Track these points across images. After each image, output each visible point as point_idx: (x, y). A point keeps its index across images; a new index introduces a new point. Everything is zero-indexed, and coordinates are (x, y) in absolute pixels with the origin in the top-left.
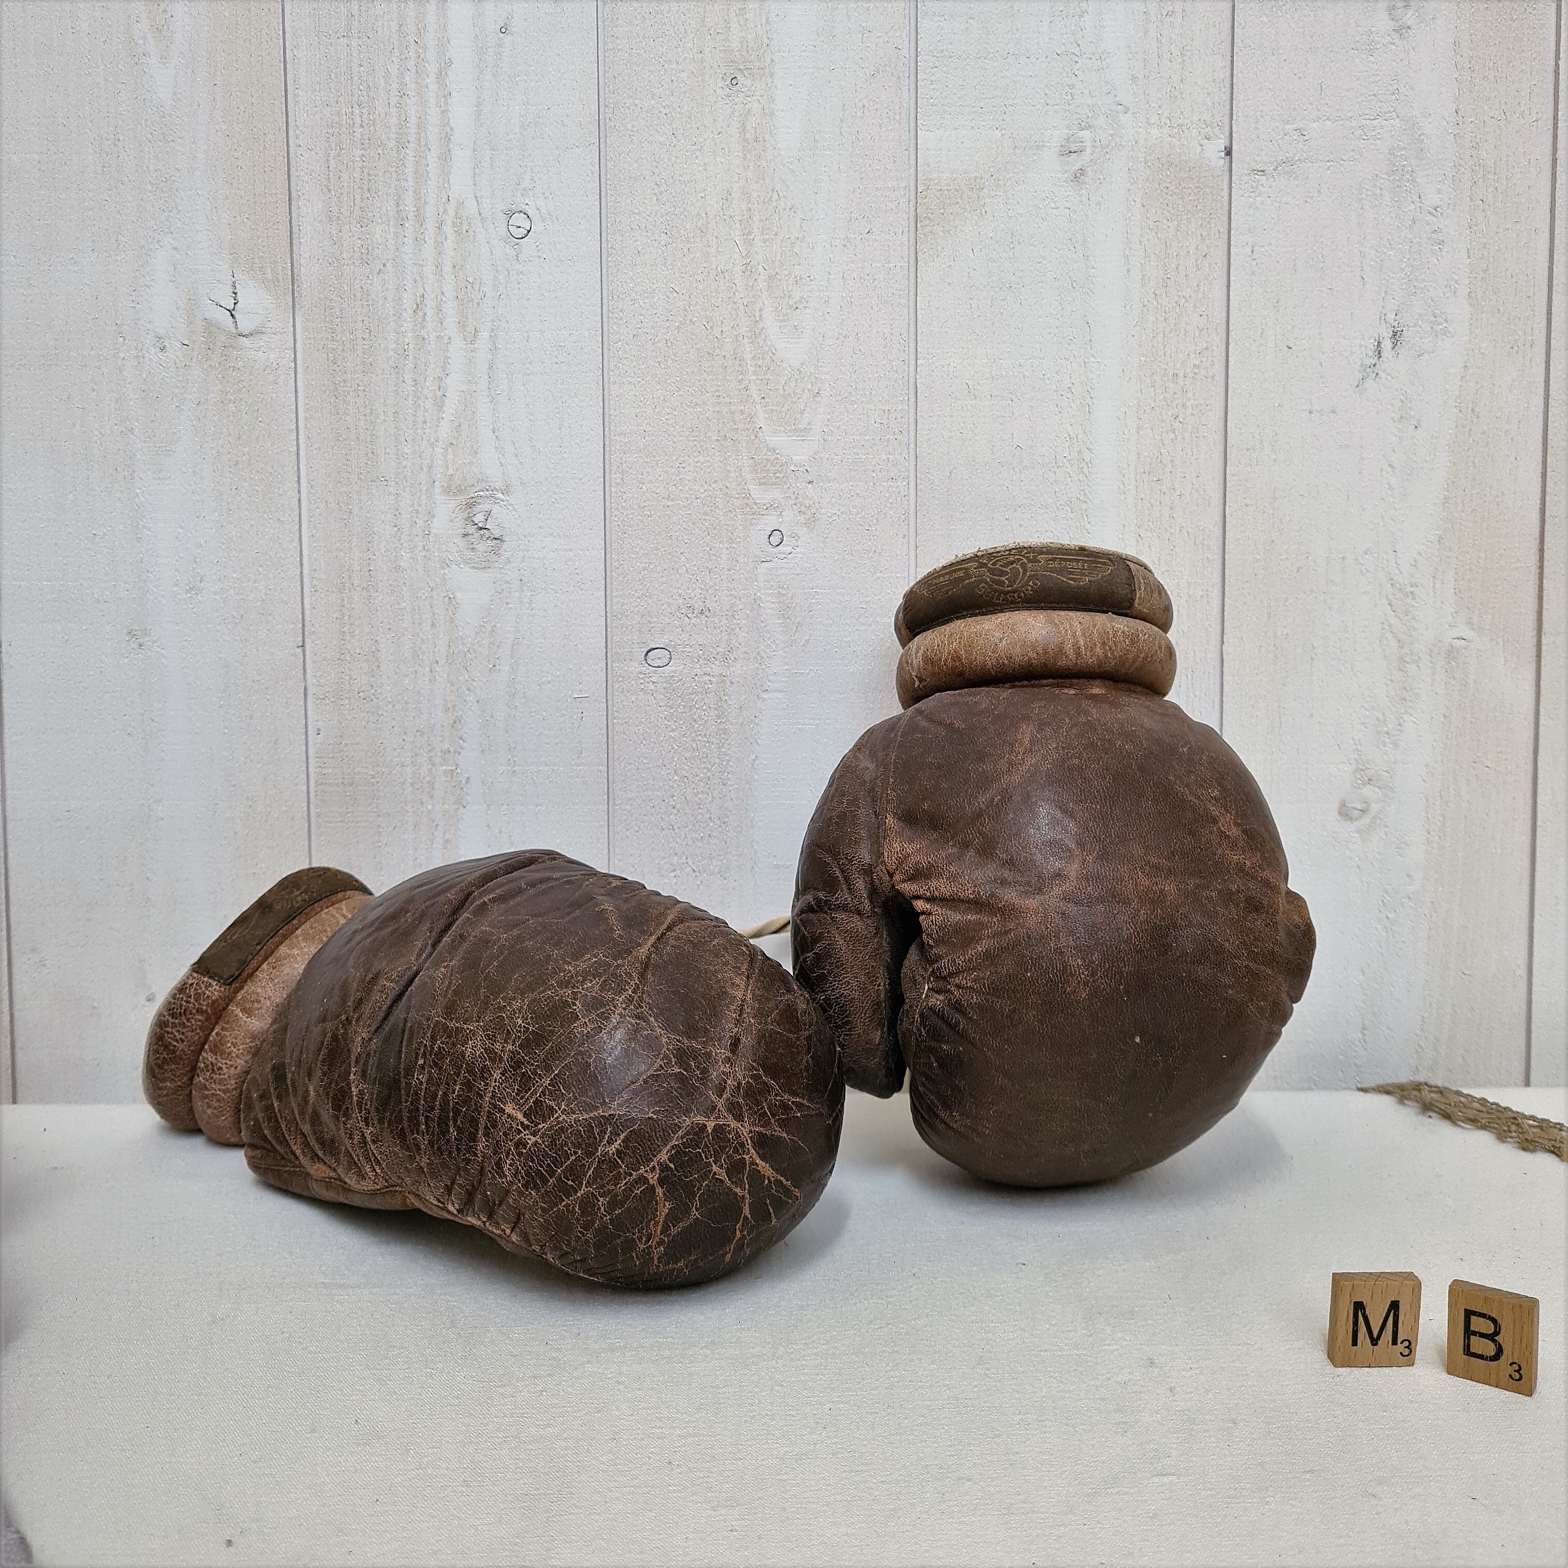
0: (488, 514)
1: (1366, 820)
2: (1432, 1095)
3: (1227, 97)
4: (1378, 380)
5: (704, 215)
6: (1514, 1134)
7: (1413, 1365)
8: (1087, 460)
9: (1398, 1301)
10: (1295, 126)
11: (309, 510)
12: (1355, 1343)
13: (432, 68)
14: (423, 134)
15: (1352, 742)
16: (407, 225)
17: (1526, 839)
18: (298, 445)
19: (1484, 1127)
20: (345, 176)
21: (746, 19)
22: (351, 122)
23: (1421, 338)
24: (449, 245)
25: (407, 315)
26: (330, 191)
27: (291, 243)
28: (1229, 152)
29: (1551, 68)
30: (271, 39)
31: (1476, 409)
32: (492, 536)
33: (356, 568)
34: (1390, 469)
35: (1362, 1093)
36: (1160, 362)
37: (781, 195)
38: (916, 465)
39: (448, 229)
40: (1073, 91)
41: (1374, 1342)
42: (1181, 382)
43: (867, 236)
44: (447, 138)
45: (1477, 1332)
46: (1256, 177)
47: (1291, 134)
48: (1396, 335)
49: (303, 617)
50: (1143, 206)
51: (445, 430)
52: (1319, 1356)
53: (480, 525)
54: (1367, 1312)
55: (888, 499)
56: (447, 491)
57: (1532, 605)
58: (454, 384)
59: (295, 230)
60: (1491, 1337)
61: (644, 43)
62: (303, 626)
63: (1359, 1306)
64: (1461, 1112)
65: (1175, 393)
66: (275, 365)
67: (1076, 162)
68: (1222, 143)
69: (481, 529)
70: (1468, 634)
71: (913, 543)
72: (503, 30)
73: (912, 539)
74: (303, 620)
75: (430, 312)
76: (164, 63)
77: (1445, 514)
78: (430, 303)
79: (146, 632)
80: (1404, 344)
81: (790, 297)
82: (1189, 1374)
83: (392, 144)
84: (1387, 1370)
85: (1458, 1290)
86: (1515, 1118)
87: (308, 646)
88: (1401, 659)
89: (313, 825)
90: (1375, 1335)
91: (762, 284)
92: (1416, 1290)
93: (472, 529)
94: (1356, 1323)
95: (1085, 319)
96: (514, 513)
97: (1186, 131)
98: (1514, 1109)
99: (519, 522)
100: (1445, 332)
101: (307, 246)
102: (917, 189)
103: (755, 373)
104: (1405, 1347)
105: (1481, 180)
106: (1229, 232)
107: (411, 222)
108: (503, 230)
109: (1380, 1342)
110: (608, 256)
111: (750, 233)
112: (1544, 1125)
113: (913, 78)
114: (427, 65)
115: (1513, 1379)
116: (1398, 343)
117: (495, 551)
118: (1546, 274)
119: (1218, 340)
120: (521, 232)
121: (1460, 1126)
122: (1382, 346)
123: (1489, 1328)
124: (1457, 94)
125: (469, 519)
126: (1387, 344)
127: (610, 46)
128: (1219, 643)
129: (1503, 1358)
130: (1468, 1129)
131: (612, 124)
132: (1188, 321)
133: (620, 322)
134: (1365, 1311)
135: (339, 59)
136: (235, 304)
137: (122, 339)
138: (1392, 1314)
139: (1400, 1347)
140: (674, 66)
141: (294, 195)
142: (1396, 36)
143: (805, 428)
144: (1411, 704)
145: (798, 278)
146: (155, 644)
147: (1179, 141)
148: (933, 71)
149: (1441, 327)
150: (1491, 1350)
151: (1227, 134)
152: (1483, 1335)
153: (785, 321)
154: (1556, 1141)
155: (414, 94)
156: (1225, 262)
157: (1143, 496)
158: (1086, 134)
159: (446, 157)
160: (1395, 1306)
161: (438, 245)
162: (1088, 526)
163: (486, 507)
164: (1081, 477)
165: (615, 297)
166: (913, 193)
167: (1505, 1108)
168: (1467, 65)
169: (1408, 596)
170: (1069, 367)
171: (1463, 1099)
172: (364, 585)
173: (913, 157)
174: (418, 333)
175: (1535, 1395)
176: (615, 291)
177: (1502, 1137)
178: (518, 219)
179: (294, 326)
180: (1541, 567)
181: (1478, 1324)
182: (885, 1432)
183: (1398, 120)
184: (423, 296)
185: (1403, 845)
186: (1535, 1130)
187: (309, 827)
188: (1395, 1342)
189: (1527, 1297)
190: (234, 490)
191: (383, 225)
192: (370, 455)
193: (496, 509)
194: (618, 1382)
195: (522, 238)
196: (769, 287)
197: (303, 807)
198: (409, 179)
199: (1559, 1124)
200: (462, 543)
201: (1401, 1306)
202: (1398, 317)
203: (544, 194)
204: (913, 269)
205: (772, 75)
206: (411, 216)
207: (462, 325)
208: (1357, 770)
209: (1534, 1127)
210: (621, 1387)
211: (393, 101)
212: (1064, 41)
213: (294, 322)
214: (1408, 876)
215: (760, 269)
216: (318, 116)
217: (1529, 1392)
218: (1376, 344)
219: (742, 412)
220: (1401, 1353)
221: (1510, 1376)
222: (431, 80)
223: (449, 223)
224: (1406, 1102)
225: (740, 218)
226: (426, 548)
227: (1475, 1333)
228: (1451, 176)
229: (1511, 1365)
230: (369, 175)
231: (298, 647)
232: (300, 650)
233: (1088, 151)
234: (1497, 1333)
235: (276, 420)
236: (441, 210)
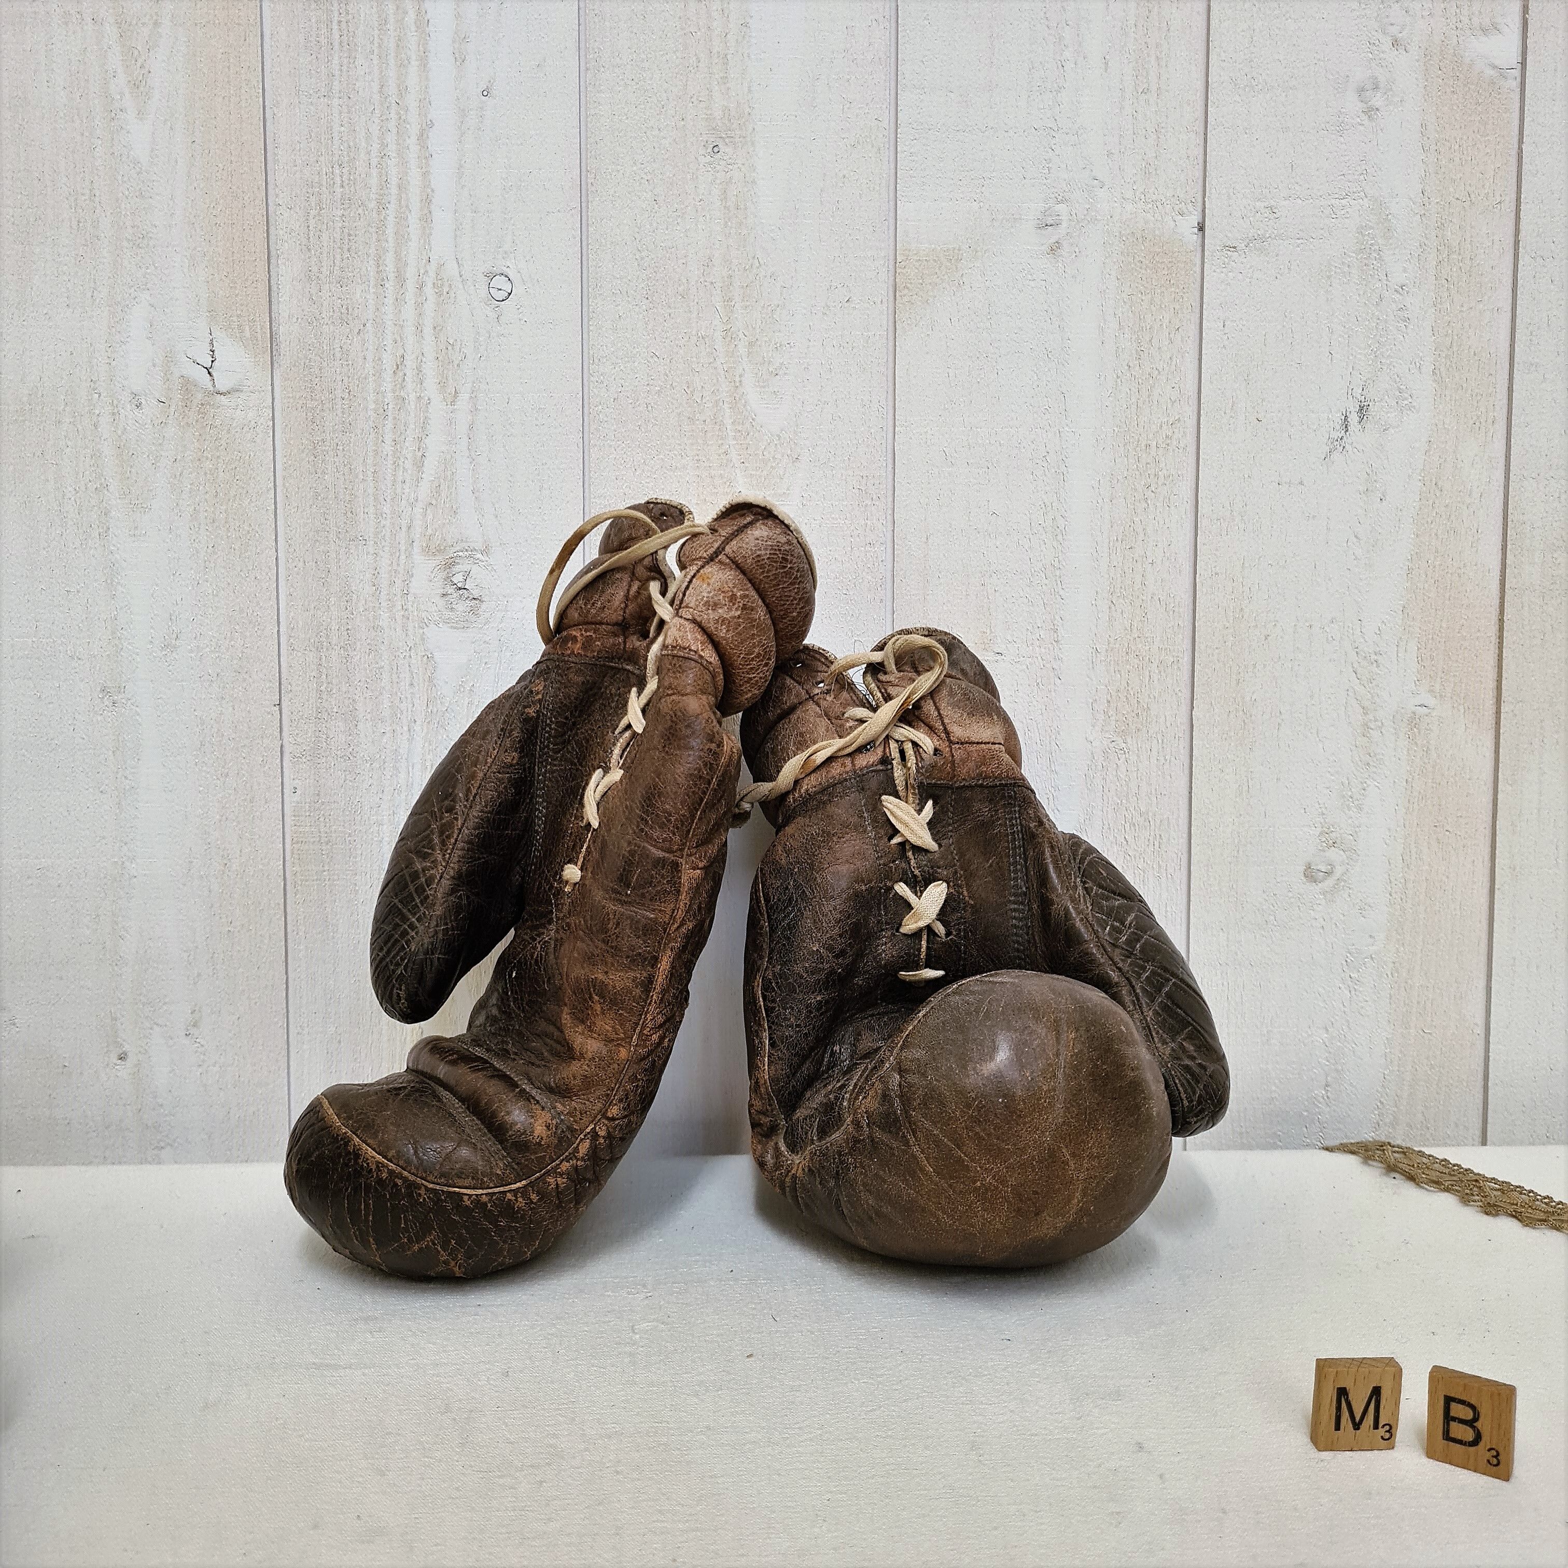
0: (467, 574)
1: (1330, 882)
2: (1396, 1155)
3: (1199, 174)
4: (1344, 452)
5: (684, 281)
6: (1477, 1198)
7: (1393, 1448)
8: (1062, 528)
9: (1380, 1387)
10: (1266, 204)
11: (288, 569)
12: (1338, 1428)
13: (414, 129)
14: (403, 196)
15: (1317, 805)
16: (387, 285)
17: (1484, 901)
18: (275, 503)
19: (1447, 1190)
20: (325, 237)
21: (728, 89)
22: (332, 182)
23: (1387, 413)
24: (429, 307)
25: (388, 376)
26: (309, 250)
27: (270, 301)
28: (1201, 228)
29: (1514, 152)
30: (251, 97)
31: (1440, 483)
32: (471, 597)
33: (335, 627)
34: (1355, 540)
35: (1328, 1153)
36: (1133, 432)
37: (762, 262)
38: (893, 531)
39: (429, 290)
40: (1050, 165)
41: (1357, 1426)
42: (1153, 453)
43: (846, 305)
44: (427, 201)
45: (1457, 1418)
46: (1229, 253)
47: (1263, 211)
48: (1362, 410)
49: (280, 676)
50: (1118, 279)
51: (424, 489)
52: (1302, 1439)
53: (459, 585)
54: (1350, 1398)
55: (866, 564)
56: (426, 550)
57: (1492, 675)
58: (435, 444)
59: (274, 288)
60: (1471, 1423)
61: (626, 110)
62: (280, 684)
63: (1342, 1392)
64: (1424, 1174)
65: (1147, 463)
66: (253, 422)
67: (1052, 236)
68: (1194, 219)
69: (460, 589)
70: (1431, 702)
71: (889, 608)
72: (485, 93)
73: (889, 604)
74: (280, 679)
75: (409, 373)
76: (141, 119)
77: (1408, 584)
78: (410, 363)
79: (121, 689)
80: (1370, 417)
81: (770, 362)
82: (1177, 1459)
83: (372, 205)
84: (1368, 1454)
85: (1439, 1376)
86: (1476, 1181)
87: (284, 704)
88: (1366, 726)
89: (288, 883)
90: (1358, 1419)
91: (742, 350)
92: (1397, 1377)
93: (451, 590)
94: (1339, 1408)
95: (1060, 389)
96: (493, 573)
97: (1160, 207)
98: (1476, 1171)
99: (498, 582)
100: (1410, 407)
101: (287, 304)
102: (896, 259)
103: (735, 438)
104: (1386, 1431)
105: (1446, 260)
106: (1202, 306)
107: (391, 283)
108: (483, 292)
109: (1362, 1427)
110: (589, 321)
111: (730, 300)
112: (1505, 1188)
113: (892, 149)
114: (408, 126)
115: (1491, 1464)
116: (1365, 418)
117: (473, 611)
118: (1508, 350)
119: (1189, 411)
120: (502, 295)
121: (1423, 1188)
122: (1349, 420)
123: (1468, 1414)
124: (1423, 176)
125: (448, 579)
126: (1354, 418)
127: (593, 112)
128: (1189, 708)
129: (1482, 1444)
130: (1431, 1191)
131: (593, 189)
132: (1161, 393)
133: (601, 386)
134: (1348, 1397)
135: (320, 119)
136: (212, 361)
137: (97, 396)
138: (1373, 1399)
139: (1381, 1432)
140: (656, 132)
141: (273, 253)
142: (1365, 117)
143: (784, 493)
144: (1375, 770)
145: (778, 345)
146: (129, 702)
147: (1154, 216)
148: (912, 143)
149: (1406, 402)
150: (1469, 1435)
151: (1200, 210)
152: (1462, 1421)
153: (764, 387)
154: (1517, 1205)
155: (394, 155)
156: (1197, 336)
157: (1116, 564)
158: (1062, 208)
159: (427, 219)
160: (1377, 1392)
161: (419, 305)
162: (1062, 592)
163: (466, 567)
164: (1055, 544)
165: (596, 361)
166: (892, 262)
167: (1466, 1170)
168: (1433, 147)
169: (1372, 663)
170: (1044, 436)
171: (1425, 1160)
172: (342, 644)
173: (892, 228)
174: (397, 393)
175: (1512, 1480)
176: (596, 355)
177: (1465, 1200)
178: (499, 282)
179: (272, 384)
180: (1501, 638)
181: (1457, 1410)
182: (884, 1524)
183: (1365, 200)
184: (403, 357)
185: (1366, 907)
186: (1495, 1193)
187: (285, 885)
188: (1376, 1427)
189: (1505, 1384)
190: (210, 548)
191: (363, 285)
192: (349, 514)
193: (475, 569)
194: (618, 1473)
195: (503, 300)
196: (749, 353)
197: (278, 866)
198: (390, 239)
199: (1519, 1187)
200: (441, 602)
201: (1383, 1391)
202: (1364, 393)
203: (525, 257)
204: (891, 338)
205: (753, 144)
206: (392, 276)
207: (442, 385)
208: (1321, 834)
209: (1496, 1190)
210: (620, 1477)
211: (374, 162)
212: (1042, 116)
213: (272, 380)
214: (1371, 936)
215: (741, 336)
216: (298, 175)
217: (1506, 1477)
218: (1343, 418)
219: (721, 476)
220: (1382, 1437)
221: (1488, 1461)
222: (412, 141)
223: (430, 285)
224: (1370, 1162)
225: (720, 285)
226: (405, 607)
227: (1454, 1419)
228: (1416, 255)
229: (1489, 1450)
230: (349, 235)
231: (275, 705)
232: (277, 708)
233: (1064, 225)
234: (1476, 1419)
235: (254, 478)
236: (422, 271)
